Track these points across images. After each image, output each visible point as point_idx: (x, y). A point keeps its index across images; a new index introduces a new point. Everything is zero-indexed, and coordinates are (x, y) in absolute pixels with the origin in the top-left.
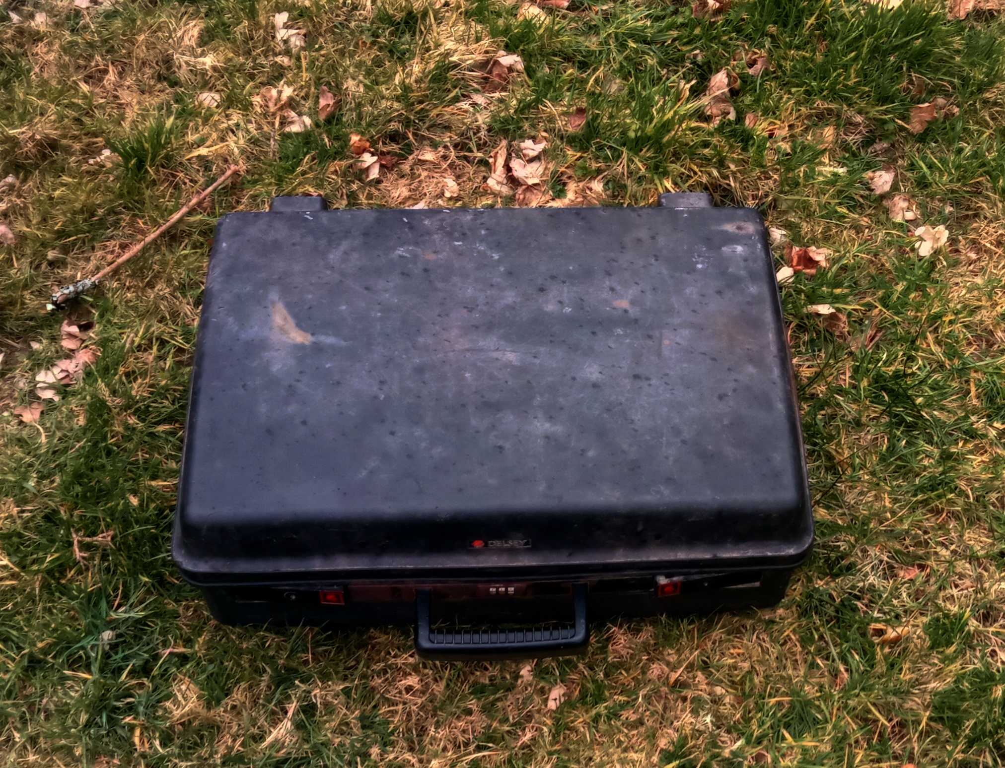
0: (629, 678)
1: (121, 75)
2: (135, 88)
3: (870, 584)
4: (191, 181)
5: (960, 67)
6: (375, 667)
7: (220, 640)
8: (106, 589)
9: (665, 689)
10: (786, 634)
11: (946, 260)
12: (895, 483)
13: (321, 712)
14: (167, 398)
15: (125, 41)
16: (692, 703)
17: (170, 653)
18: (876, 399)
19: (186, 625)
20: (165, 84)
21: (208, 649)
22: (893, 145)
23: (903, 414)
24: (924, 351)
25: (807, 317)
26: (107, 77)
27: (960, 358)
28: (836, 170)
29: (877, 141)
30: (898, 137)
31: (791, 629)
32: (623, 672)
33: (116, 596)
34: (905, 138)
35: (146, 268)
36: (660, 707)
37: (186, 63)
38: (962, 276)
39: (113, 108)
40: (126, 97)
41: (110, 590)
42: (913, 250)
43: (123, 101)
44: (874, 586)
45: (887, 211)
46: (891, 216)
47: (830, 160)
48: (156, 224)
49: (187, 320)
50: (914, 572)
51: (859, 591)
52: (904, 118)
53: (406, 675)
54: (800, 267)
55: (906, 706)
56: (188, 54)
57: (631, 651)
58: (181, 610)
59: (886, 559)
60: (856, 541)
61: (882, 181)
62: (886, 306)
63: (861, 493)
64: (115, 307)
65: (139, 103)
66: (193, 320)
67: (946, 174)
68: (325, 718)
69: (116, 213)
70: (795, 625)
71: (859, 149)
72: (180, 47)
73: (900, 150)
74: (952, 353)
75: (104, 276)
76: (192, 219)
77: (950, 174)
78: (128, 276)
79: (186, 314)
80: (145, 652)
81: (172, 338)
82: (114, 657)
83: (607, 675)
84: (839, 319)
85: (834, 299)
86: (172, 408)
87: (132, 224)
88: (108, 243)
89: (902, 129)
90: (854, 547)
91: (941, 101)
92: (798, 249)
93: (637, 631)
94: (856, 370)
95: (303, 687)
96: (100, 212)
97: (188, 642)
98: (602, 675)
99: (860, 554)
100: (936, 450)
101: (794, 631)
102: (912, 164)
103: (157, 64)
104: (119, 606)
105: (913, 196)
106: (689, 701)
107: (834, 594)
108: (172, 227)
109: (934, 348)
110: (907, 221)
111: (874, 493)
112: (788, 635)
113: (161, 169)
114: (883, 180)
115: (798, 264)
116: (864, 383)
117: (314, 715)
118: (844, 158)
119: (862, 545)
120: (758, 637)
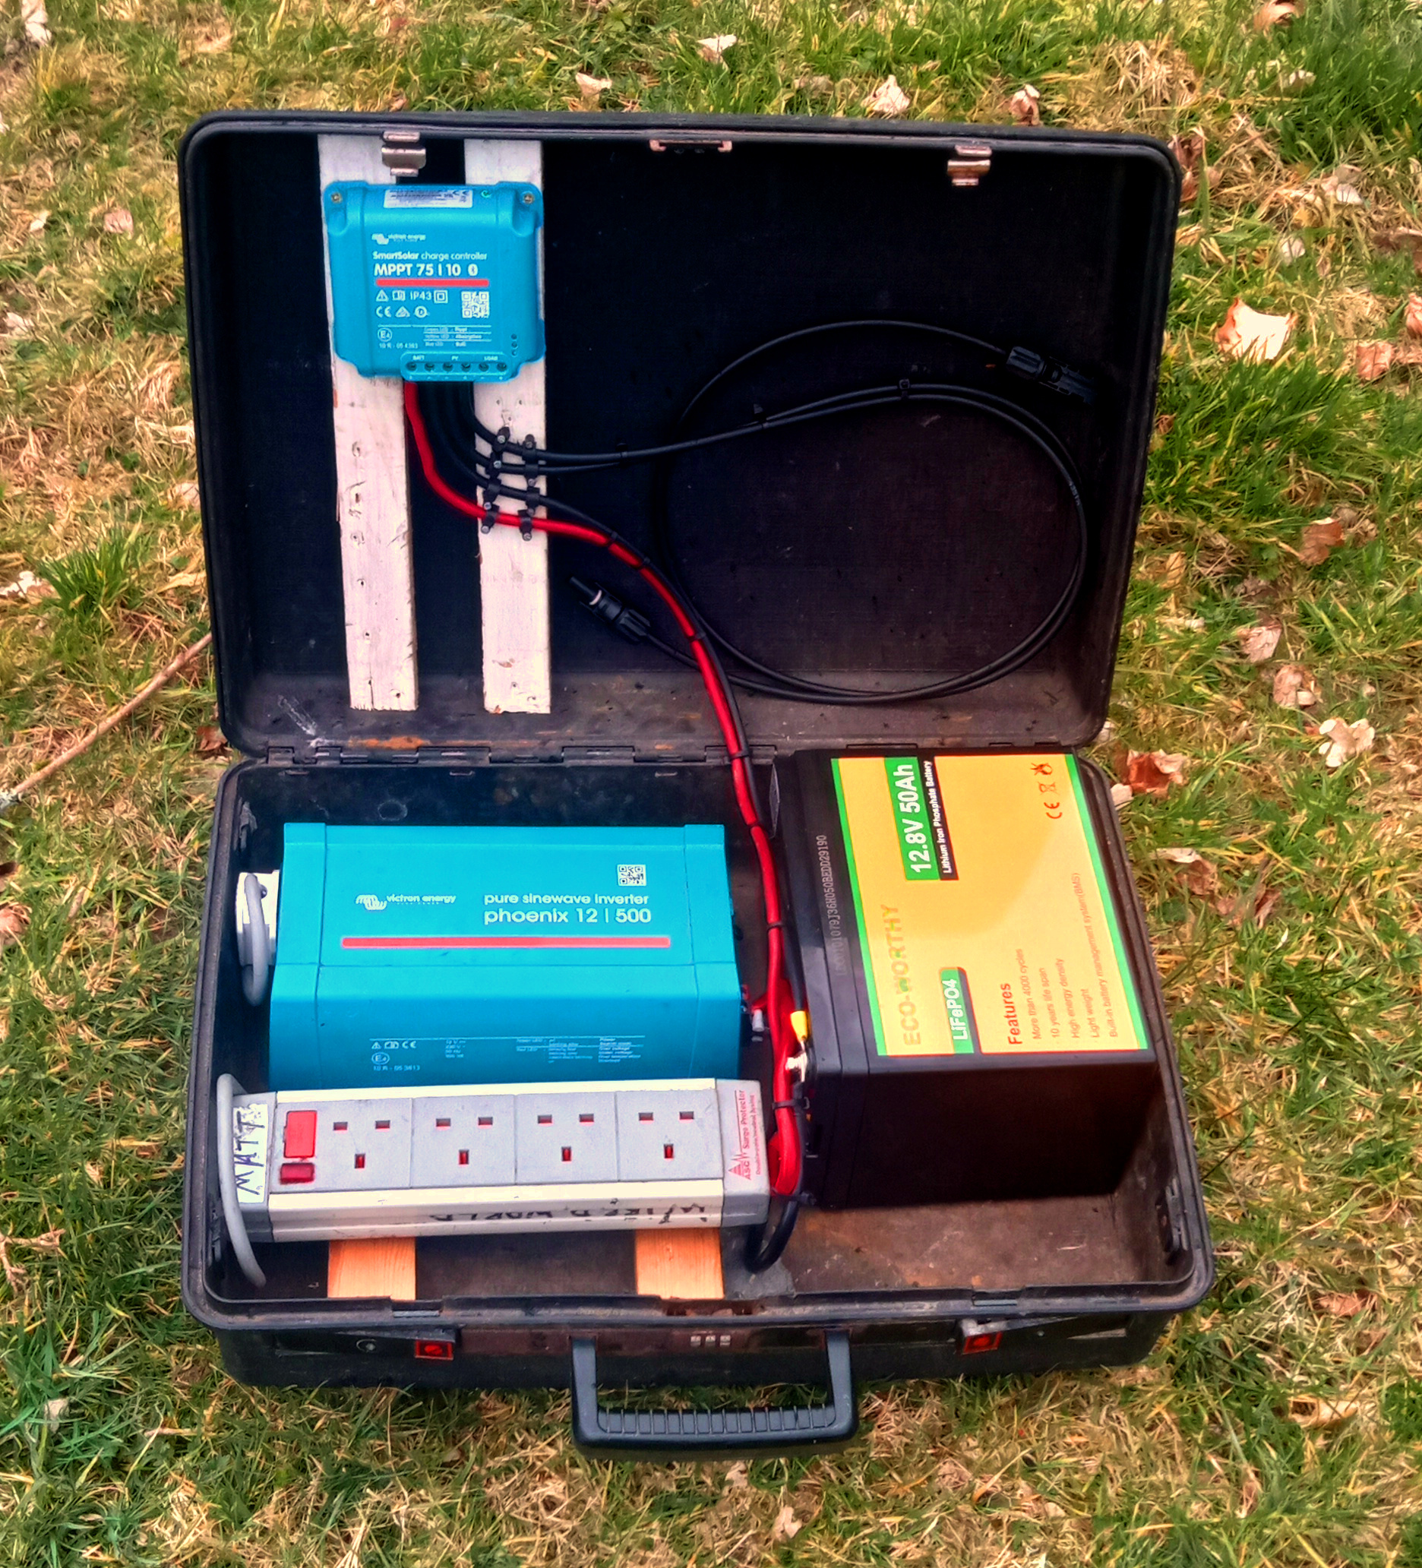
0: (907, 1488)
1: (45, 447)
2: (69, 470)
3: (1287, 1327)
4: (167, 628)
5: (1376, 458)
6: (491, 1464)
7: (238, 1412)
8: (53, 1327)
9: (965, 1508)
10: (1155, 1411)
11: (1370, 775)
12: (1310, 1149)
13: (406, 1541)
14: (139, 994)
15: (54, 394)
16: (1010, 1531)
17: (160, 1436)
18: (1277, 1009)
19: (182, 1387)
20: (118, 463)
21: (218, 1430)
22: (1274, 583)
23: (1320, 1034)
24: (1344, 927)
25: (1157, 867)
26: (24, 452)
27: (1401, 938)
28: (1188, 623)
29: (1250, 575)
30: (1282, 571)
31: (1165, 1402)
32: (895, 1476)
33: (70, 1339)
34: (1293, 571)
35: (98, 773)
36: (959, 1537)
37: (154, 432)
38: (1395, 800)
39: (35, 503)
40: (54, 484)
41: (60, 1329)
42: (1316, 756)
43: (51, 492)
44: (1293, 1331)
45: (1269, 691)
46: (1276, 698)
47: (1177, 607)
48: (113, 700)
49: (165, 860)
50: (1353, 1303)
51: (1267, 1337)
52: (1292, 540)
53: (544, 1477)
54: (1141, 785)
55: (1358, 1539)
56: (157, 418)
57: (905, 1440)
58: (173, 1361)
59: (1306, 1281)
60: (1260, 1252)
61: (1263, 642)
62: (1277, 847)
63: (1258, 1167)
64: (49, 837)
65: (77, 496)
66: (175, 860)
67: (1362, 633)
68: (413, 1551)
69: (47, 682)
70: (1170, 1398)
71: (1219, 587)
72: (143, 406)
73: (1286, 590)
74: (1390, 932)
75: (31, 787)
76: (172, 693)
77: (1368, 632)
78: (70, 786)
79: (163, 851)
80: (115, 1434)
81: (143, 890)
82: (66, 1443)
83: (868, 1481)
84: (1206, 870)
85: (1199, 839)
86: (149, 1011)
87: (72, 700)
88: (35, 731)
89: (1289, 557)
90: (1255, 1260)
91: (1347, 513)
92: (1136, 754)
93: (914, 1405)
94: (1241, 958)
95: (375, 1496)
96: (25, 679)
97: (185, 1415)
98: (860, 1479)
99: (1264, 1273)
100: (1374, 1094)
101: (1169, 1408)
102: (1306, 615)
103: (105, 433)
104: (75, 1353)
105: (1310, 667)
106: (1005, 1527)
107: (1227, 1340)
108: (140, 705)
109: (1363, 923)
110: (1304, 708)
111: (1279, 1166)
112: (1159, 1414)
113: (119, 609)
114: (1263, 640)
115: (1139, 779)
116: (1254, 983)
117: (393, 1545)
118: (1200, 604)
119: (1268, 1258)
120: (1108, 1416)
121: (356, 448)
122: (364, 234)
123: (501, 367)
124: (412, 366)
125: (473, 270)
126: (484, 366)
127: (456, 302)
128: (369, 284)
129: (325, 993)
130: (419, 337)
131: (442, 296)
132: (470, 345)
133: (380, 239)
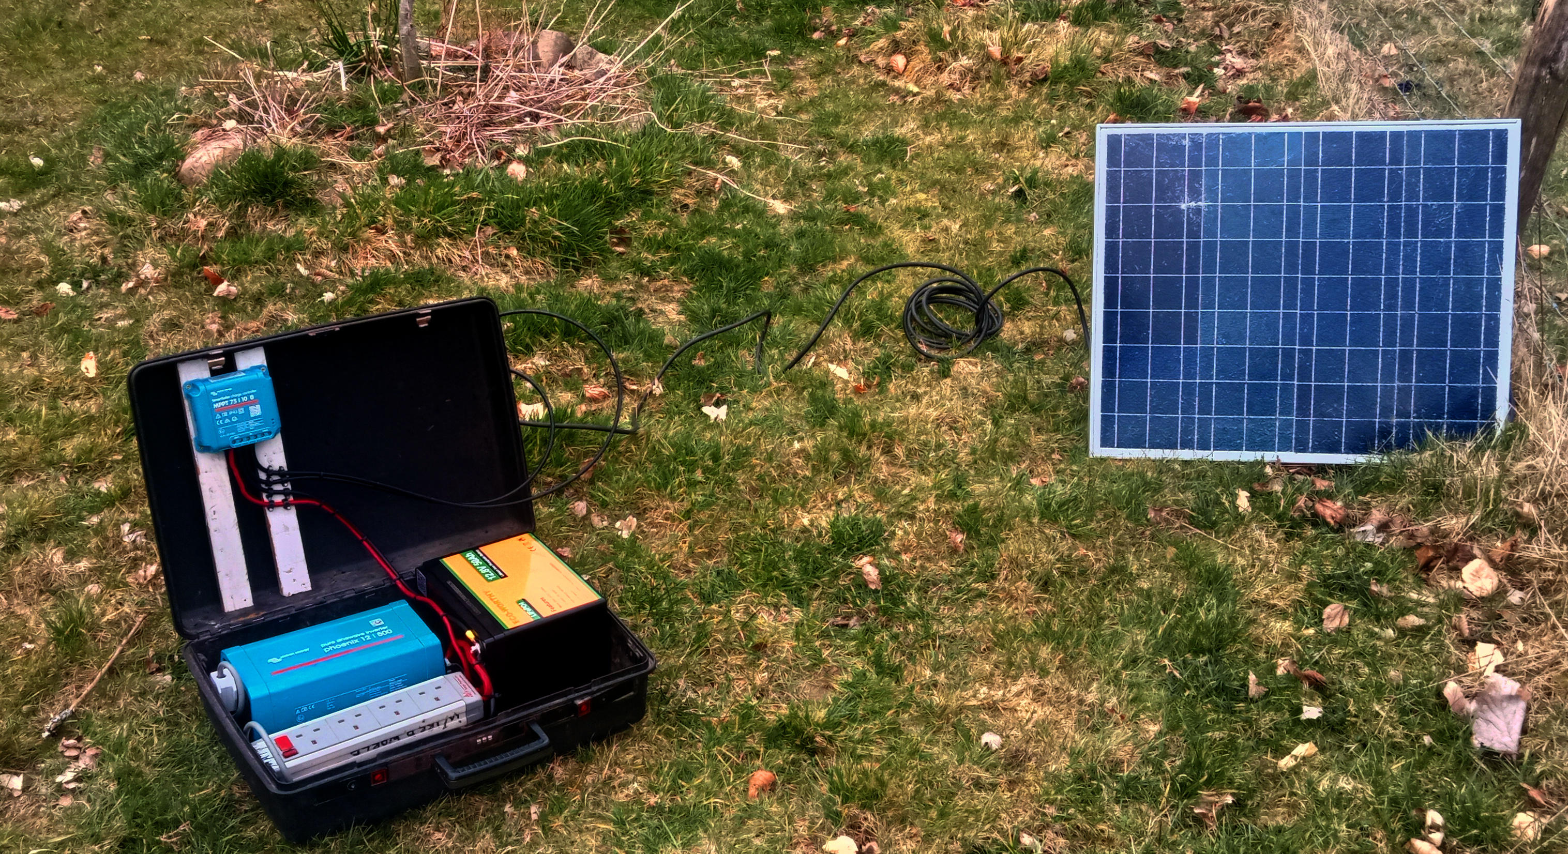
11: (640, 536)
35: (107, 691)
38: (654, 541)
42: (618, 536)
45: (591, 524)
46: (595, 526)
64: (94, 722)
69: (64, 668)
73: (582, 489)
75: (76, 707)
78: (94, 701)
87: (82, 670)
88: (67, 688)
96: (52, 670)
102: (593, 496)
105: (602, 511)
108: (114, 662)
110: (606, 525)
114: (581, 507)
121: (211, 490)
122: (208, 392)
123: (270, 433)
124: (234, 442)
125: (252, 397)
126: (263, 434)
127: (247, 412)
128: (213, 412)
129: (272, 691)
130: (234, 429)
131: (241, 411)
132: (256, 428)
133: (214, 394)
